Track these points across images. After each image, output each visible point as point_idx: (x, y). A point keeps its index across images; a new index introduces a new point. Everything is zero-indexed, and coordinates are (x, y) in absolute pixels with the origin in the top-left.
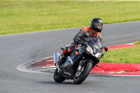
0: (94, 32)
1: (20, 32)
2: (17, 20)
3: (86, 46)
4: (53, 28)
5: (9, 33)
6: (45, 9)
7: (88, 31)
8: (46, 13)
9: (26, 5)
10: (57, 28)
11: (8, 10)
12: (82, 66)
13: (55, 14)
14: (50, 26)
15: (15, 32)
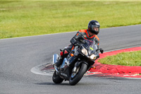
0: (91, 34)
1: (33, 34)
2: (32, 22)
3: (81, 48)
4: (67, 30)
5: (23, 35)
6: (59, 11)
7: (85, 34)
8: (61, 15)
9: (40, 6)
10: (71, 30)
11: (22, 12)
12: (77, 67)
13: (69, 17)
14: (65, 29)
15: (29, 34)
